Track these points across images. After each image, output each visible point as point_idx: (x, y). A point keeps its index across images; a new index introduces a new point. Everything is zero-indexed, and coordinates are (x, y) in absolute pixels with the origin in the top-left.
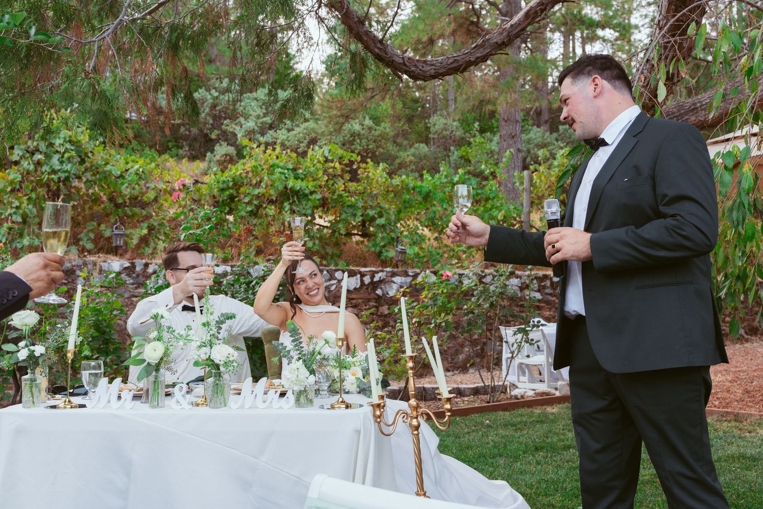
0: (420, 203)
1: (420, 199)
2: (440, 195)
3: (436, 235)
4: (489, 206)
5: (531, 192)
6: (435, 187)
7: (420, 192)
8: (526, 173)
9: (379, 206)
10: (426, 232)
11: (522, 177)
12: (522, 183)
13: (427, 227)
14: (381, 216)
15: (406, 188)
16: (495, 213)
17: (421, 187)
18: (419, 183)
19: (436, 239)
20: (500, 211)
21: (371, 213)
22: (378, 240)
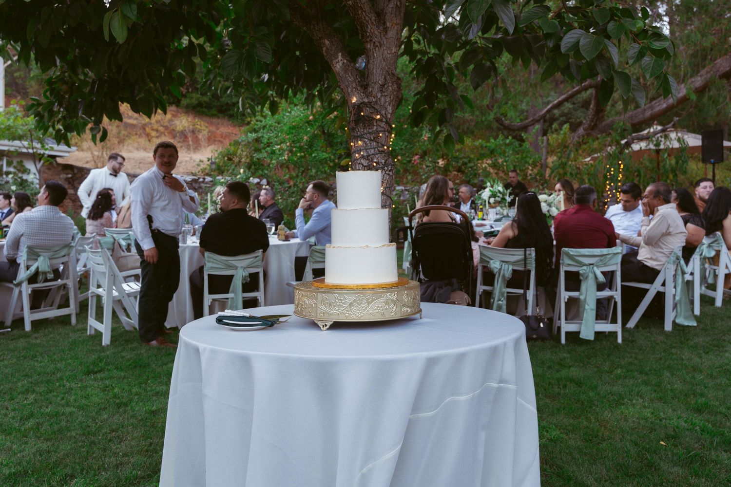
0: (489, 155)
1: (489, 152)
2: (499, 151)
3: (496, 171)
4: (524, 156)
5: (547, 148)
6: (496, 146)
7: (489, 149)
8: (545, 138)
9: (468, 157)
10: (492, 171)
11: (543, 140)
12: (543, 143)
13: (492, 167)
14: (470, 162)
15: (482, 147)
16: (528, 159)
17: (489, 147)
18: (488, 144)
19: (496, 173)
20: (531, 158)
21: (466, 160)
22: (469, 174)
